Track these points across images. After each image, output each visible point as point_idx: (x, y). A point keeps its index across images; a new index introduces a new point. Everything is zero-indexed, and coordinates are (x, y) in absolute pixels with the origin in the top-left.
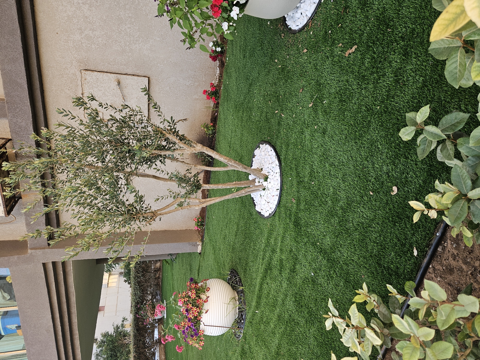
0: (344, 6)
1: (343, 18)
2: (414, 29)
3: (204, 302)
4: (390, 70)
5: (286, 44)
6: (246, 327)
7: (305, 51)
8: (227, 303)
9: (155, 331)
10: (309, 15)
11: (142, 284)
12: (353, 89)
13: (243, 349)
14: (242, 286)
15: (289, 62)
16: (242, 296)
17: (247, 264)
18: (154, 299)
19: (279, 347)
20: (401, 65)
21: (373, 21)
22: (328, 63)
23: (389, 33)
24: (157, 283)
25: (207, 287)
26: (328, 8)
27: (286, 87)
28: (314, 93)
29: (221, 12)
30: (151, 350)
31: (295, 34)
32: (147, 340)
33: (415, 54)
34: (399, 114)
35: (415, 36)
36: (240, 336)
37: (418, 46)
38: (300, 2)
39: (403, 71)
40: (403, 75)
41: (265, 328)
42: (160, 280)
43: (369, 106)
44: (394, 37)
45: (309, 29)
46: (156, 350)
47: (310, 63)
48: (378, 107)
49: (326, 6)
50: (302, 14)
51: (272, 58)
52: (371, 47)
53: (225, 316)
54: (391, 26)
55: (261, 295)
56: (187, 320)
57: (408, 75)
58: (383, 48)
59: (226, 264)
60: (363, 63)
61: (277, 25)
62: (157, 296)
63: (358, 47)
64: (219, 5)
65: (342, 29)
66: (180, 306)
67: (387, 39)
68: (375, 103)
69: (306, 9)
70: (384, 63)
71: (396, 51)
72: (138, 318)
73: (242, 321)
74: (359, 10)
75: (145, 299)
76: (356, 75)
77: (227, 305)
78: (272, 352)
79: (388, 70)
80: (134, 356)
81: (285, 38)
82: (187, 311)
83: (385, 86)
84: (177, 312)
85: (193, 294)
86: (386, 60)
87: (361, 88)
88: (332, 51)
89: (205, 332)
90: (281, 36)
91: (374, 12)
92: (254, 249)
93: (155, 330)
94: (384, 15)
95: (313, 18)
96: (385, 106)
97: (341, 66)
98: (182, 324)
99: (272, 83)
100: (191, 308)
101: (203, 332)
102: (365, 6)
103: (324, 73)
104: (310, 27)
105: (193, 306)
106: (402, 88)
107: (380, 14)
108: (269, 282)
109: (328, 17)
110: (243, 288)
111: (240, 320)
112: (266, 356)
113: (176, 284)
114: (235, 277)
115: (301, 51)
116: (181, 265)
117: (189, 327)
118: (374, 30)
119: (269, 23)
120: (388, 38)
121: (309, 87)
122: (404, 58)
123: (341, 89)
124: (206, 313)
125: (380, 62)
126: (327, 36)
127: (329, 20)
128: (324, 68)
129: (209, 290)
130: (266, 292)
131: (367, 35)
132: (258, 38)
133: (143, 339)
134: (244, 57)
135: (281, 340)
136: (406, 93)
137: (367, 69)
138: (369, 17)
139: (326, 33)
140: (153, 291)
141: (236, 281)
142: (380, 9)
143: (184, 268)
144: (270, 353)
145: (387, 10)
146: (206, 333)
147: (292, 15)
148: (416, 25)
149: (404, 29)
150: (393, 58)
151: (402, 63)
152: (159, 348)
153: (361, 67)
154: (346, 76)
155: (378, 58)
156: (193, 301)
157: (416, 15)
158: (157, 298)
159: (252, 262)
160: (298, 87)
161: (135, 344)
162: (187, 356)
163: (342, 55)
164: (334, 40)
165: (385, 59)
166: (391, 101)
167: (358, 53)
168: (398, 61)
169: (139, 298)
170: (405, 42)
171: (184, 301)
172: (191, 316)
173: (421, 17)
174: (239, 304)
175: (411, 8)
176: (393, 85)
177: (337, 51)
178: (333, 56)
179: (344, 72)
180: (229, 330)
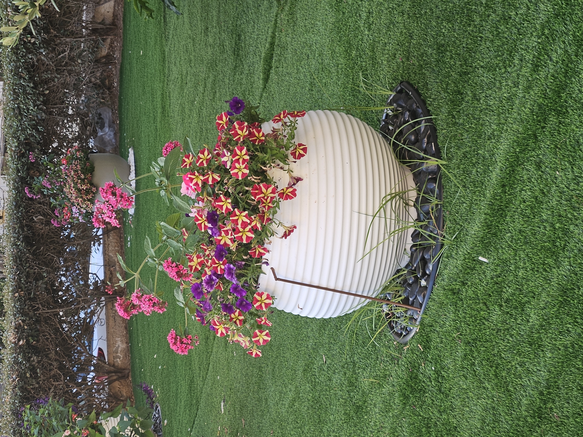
3: (281, 195)
6: (433, 307)
8: (370, 213)
9: (93, 254)
11: (45, 76)
13: (413, 377)
14: (438, 155)
16: (433, 191)
17: (467, 74)
18: (88, 137)
19: (549, 393)
24: (103, 81)
25: (296, 141)
30: (78, 314)
32: (63, 279)
36: (408, 332)
41: (504, 322)
42: (115, 71)
46: (95, 318)
53: (360, 256)
55: (509, 202)
56: (211, 252)
59: (383, 60)
62: (102, 127)
66: (186, 199)
72: (31, 199)
73: (423, 283)
75: (55, 133)
77: (370, 219)
78: (519, 404)
80: (18, 328)
82: (212, 218)
84: (176, 215)
85: (237, 161)
89: (276, 302)
92: (506, 19)
93: (93, 248)
98: (191, 260)
100: (230, 213)
101: (267, 301)
105: (236, 204)
108: (548, 159)
110: (440, 162)
111: (416, 277)
112: (494, 415)
113: (174, 95)
114: (414, 115)
116: (201, 26)
117: (220, 277)
124: (285, 235)
129: (301, 156)
130: (527, 194)
133: (48, 273)
135: (559, 374)
140: (87, 106)
141: (417, 133)
143: (211, 40)
144: (510, 407)
146: (280, 305)
152: (107, 314)
156: (239, 188)
158: (100, 134)
159: (490, 68)
161: (18, 288)
162: (208, 358)
169: (34, 128)
171: (205, 182)
172: (225, 239)
174: (419, 219)
180: (369, 304)
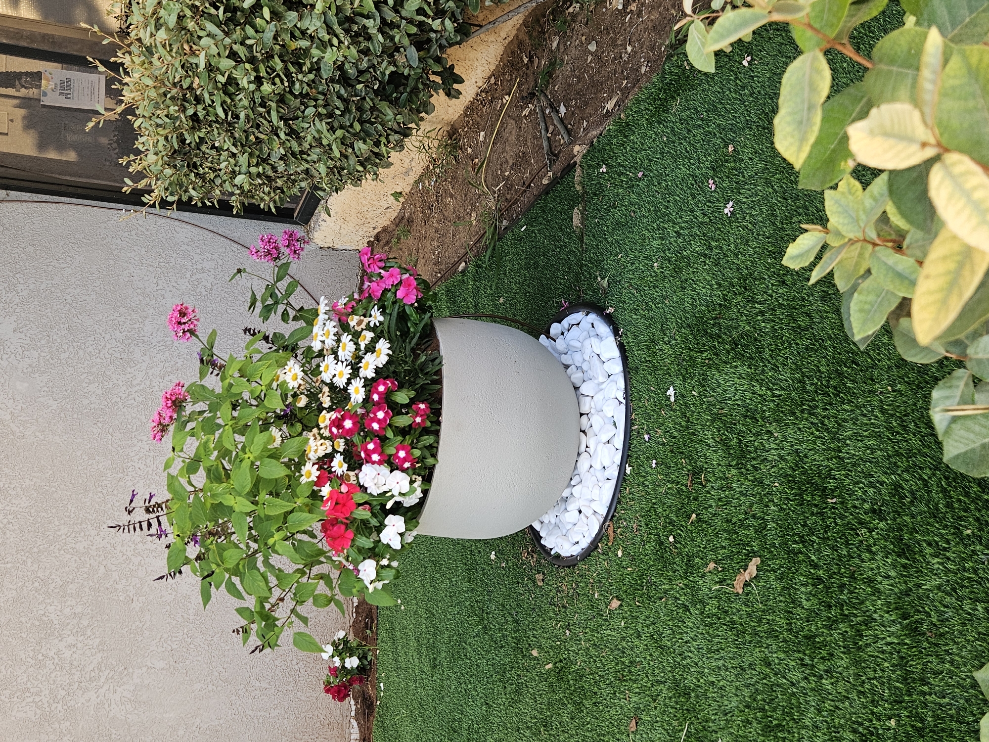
0: (689, 471)
1: (696, 499)
2: (897, 487)
4: (879, 602)
5: (553, 598)
7: (615, 604)
10: (603, 511)
12: (793, 684)
15: (575, 648)
20: (905, 582)
21: (781, 488)
22: (691, 625)
23: (834, 508)
26: (647, 483)
27: (583, 725)
28: (675, 723)
29: (352, 536)
31: (574, 566)
33: (930, 544)
34: (963, 728)
35: (909, 500)
37: (929, 524)
38: (569, 485)
39: (920, 598)
40: (923, 608)
43: (861, 724)
44: (852, 515)
45: (610, 544)
47: (639, 636)
48: (893, 722)
49: (641, 479)
50: (580, 512)
51: (520, 649)
52: (801, 553)
54: (833, 491)
57: (937, 604)
58: (834, 549)
60: (793, 602)
61: (517, 556)
63: (762, 561)
64: (347, 519)
65: (704, 526)
67: (836, 524)
68: (875, 710)
69: (589, 497)
70: (856, 588)
71: (873, 549)
74: (734, 471)
76: (785, 641)
79: (873, 606)
81: (547, 584)
83: (883, 652)
86: (855, 579)
87: (815, 676)
88: (694, 589)
90: (534, 582)
91: (773, 467)
94: (803, 468)
95: (613, 516)
96: (911, 712)
97: (733, 622)
99: (535, 723)
102: (745, 457)
103: (690, 654)
104: (611, 538)
106: (937, 645)
107: (791, 467)
109: (654, 504)
115: (602, 606)
118: (790, 509)
119: (493, 557)
120: (839, 521)
121: (656, 708)
122: (904, 561)
123: (757, 690)
125: (842, 586)
126: (666, 552)
127: (660, 510)
128: (685, 639)
131: (778, 524)
132: (467, 603)
134: (434, 667)
136: (957, 658)
137: (811, 616)
138: (766, 482)
139: (661, 543)
142: (789, 458)
145: (806, 456)
147: (553, 521)
148: (898, 475)
149: (872, 490)
150: (872, 569)
151: (906, 576)
153: (791, 613)
154: (757, 650)
155: (831, 577)
157: (886, 450)
160: (621, 717)
163: (726, 593)
164: (690, 558)
165: (852, 577)
166: (924, 694)
167: (769, 577)
168: (893, 573)
170: (887, 520)
173: (903, 452)
175: (867, 437)
176: (906, 644)
177: (708, 586)
178: (701, 602)
179: (748, 638)
